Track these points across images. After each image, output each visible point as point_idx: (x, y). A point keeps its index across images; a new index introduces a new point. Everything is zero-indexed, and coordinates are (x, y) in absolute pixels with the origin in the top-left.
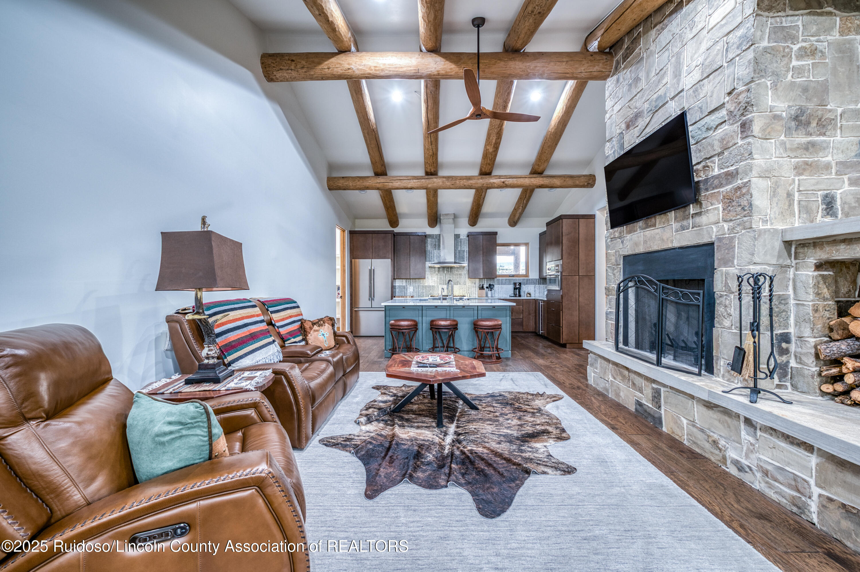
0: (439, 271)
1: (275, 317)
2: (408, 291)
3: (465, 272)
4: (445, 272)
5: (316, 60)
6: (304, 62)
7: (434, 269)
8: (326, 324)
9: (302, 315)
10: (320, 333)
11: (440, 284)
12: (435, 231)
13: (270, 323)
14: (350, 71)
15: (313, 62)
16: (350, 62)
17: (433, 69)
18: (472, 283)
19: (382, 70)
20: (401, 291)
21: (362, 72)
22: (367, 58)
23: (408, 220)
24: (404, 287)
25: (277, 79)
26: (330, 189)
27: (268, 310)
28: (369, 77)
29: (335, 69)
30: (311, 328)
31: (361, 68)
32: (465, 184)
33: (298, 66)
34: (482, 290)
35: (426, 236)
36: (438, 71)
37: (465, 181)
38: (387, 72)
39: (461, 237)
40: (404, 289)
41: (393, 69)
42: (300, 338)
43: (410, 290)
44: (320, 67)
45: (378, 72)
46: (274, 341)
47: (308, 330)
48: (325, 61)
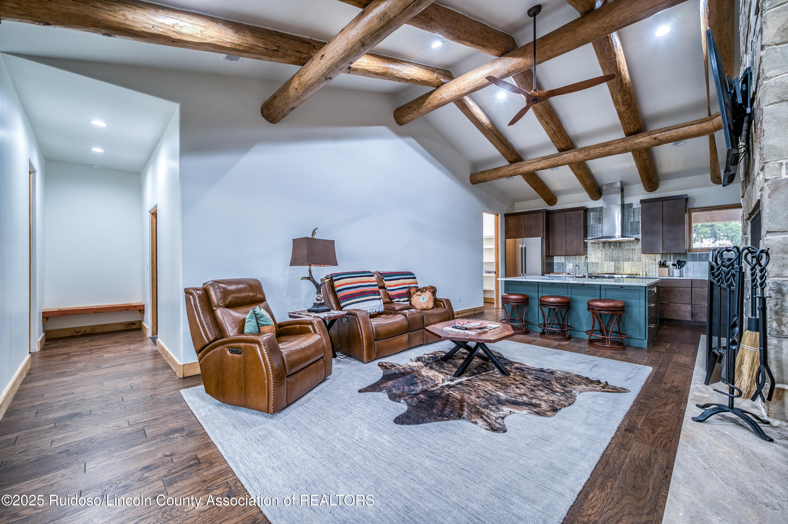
0: (604, 247)
1: (387, 283)
2: (567, 268)
3: (639, 246)
4: (612, 247)
5: (422, 101)
6: (415, 106)
7: (597, 245)
8: (428, 291)
9: (417, 283)
10: (422, 297)
11: (605, 260)
12: (599, 203)
13: (383, 287)
14: (443, 99)
15: (420, 103)
16: (441, 93)
17: (503, 71)
18: (651, 259)
19: (464, 89)
20: (559, 268)
21: (451, 97)
22: (452, 85)
23: (566, 196)
24: (563, 264)
25: (404, 122)
26: (473, 184)
27: (383, 279)
28: (469, 93)
29: (434, 102)
30: (414, 294)
31: (449, 94)
32: (602, 152)
33: (413, 110)
34: (663, 269)
35: (586, 210)
36: (508, 70)
37: (600, 148)
38: (467, 89)
39: (634, 206)
40: (563, 265)
41: (472, 85)
42: (406, 299)
43: (570, 266)
44: (424, 105)
45: (461, 92)
46: (380, 299)
47: (412, 294)
48: (427, 99)
